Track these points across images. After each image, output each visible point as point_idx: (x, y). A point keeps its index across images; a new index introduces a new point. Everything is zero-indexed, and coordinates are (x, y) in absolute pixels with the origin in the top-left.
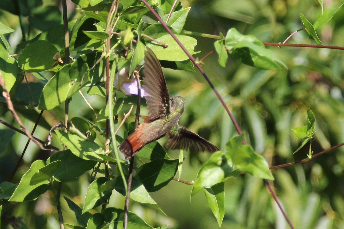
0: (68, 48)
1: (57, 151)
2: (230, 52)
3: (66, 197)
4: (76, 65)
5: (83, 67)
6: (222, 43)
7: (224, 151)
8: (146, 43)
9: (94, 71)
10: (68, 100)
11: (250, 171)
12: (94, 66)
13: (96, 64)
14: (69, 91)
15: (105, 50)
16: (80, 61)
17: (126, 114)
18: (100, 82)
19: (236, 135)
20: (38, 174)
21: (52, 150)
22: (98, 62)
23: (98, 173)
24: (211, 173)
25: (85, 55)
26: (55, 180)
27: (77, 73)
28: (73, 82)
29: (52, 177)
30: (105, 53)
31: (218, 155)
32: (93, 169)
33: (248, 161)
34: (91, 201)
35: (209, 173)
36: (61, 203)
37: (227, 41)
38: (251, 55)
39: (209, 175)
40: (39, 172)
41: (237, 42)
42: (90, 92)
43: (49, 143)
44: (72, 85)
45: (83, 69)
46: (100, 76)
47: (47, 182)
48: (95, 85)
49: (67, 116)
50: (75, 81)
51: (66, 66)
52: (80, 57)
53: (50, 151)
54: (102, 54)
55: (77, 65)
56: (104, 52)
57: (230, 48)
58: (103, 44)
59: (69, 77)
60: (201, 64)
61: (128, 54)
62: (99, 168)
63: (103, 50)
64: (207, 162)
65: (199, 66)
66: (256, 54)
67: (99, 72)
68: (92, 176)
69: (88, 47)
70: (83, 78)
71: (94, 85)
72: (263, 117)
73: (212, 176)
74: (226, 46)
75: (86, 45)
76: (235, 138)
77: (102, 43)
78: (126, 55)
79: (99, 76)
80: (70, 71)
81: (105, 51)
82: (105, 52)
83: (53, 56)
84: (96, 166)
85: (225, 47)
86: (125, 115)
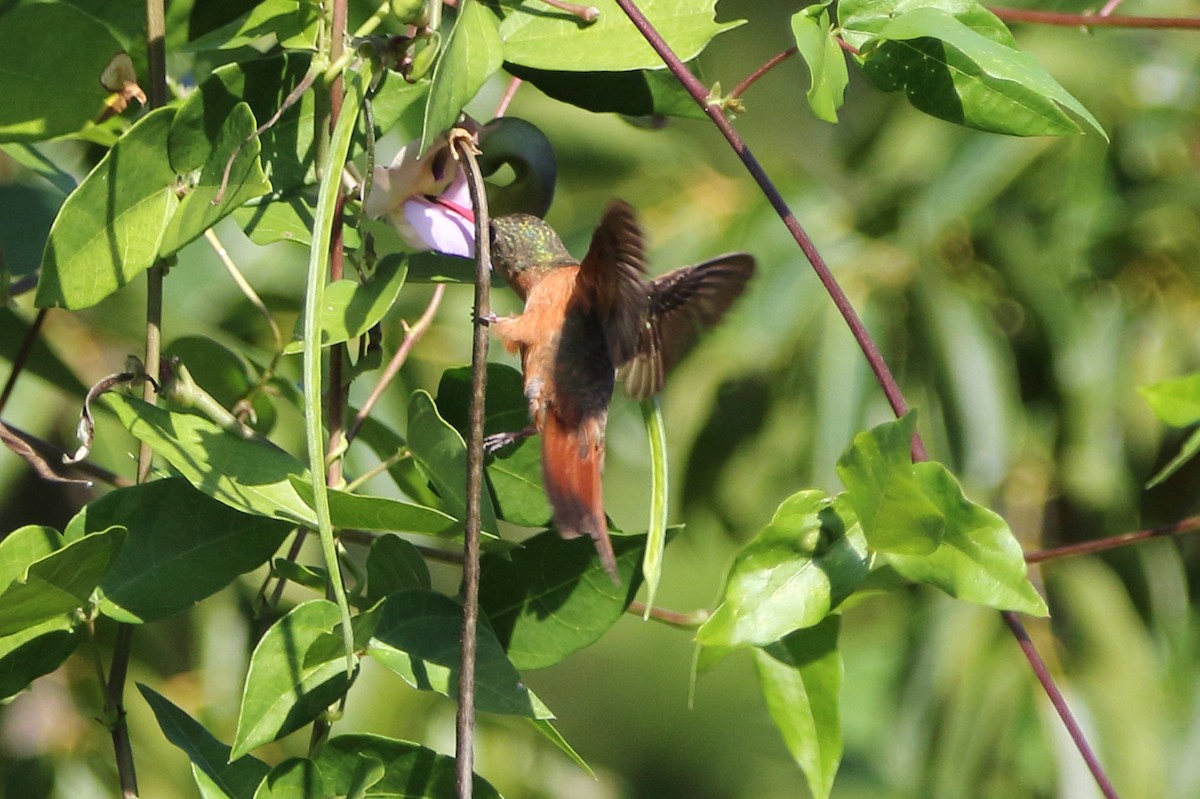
0: (160, 42)
1: (108, 488)
2: (861, 60)
3: (148, 689)
4: (199, 113)
5: (227, 122)
6: (825, 18)
7: (831, 489)
8: (502, 7)
9: (274, 139)
10: (161, 268)
11: (941, 575)
12: (277, 116)
13: (286, 106)
14: (165, 223)
15: (326, 46)
16: (214, 95)
17: (410, 326)
18: (302, 185)
19: (884, 417)
20: (22, 585)
21: (90, 484)
22: (292, 98)
23: (289, 582)
24: (775, 585)
25: (238, 69)
26: (101, 616)
27: (201, 148)
28: (183, 187)
29: (90, 600)
30: (327, 58)
31: (806, 507)
32: (267, 564)
33: (934, 531)
34: (269, 707)
35: (765, 583)
36: (128, 714)
37: (848, 12)
38: (953, 70)
39: (768, 592)
40: (26, 578)
41: (891, 16)
42: (256, 230)
43: (81, 454)
44: (181, 197)
45: (230, 125)
46: (301, 159)
47: (64, 624)
48: (282, 199)
49: (154, 334)
50: (191, 179)
51: (155, 115)
52: (215, 74)
53: (85, 484)
54: (312, 64)
55: (203, 111)
56: (322, 54)
57: (858, 40)
58: (315, 19)
59: (166, 164)
60: (731, 108)
61: (414, 57)
62: (297, 562)
63: (315, 48)
64: (757, 538)
65: (721, 118)
66: (971, 69)
67: (299, 140)
68: (264, 600)
69: (251, 33)
70: (229, 167)
71: (276, 196)
72: (1002, 333)
73: (778, 599)
74: (843, 31)
75: (243, 24)
76: (878, 433)
77: (313, 14)
78: (408, 60)
79: (297, 160)
80: (170, 136)
81: (324, 50)
82: (326, 53)
83: (103, 71)
84: (283, 552)
85: (839, 36)
86: (406, 328)
